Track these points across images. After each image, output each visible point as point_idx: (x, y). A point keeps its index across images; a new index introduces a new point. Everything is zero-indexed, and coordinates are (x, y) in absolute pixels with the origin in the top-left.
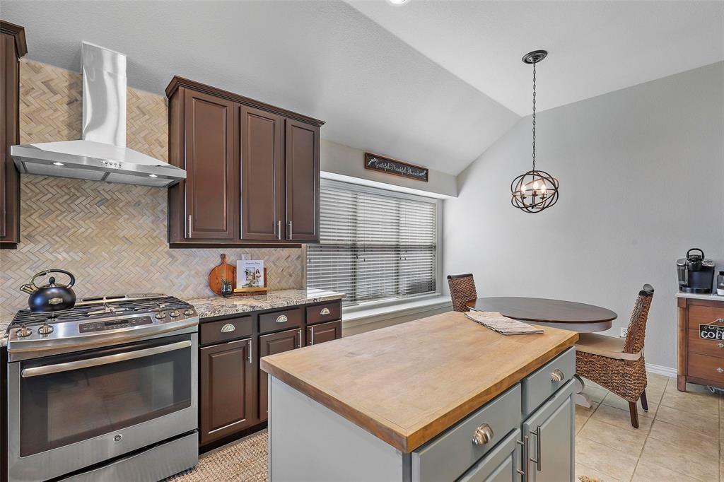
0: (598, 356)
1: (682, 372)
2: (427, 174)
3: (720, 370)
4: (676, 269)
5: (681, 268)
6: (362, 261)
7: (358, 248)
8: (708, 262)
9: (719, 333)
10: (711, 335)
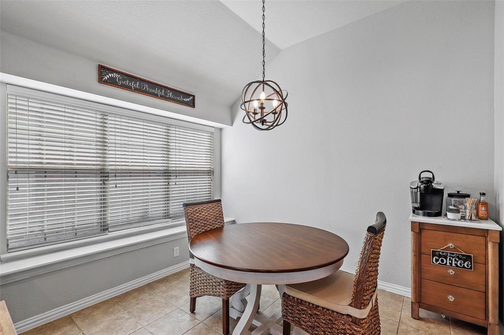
0: (324, 308)
1: (416, 299)
2: (194, 100)
3: (451, 298)
4: (409, 191)
5: (414, 190)
6: (113, 187)
7: (108, 173)
8: (437, 184)
9: (450, 259)
10: (442, 261)
